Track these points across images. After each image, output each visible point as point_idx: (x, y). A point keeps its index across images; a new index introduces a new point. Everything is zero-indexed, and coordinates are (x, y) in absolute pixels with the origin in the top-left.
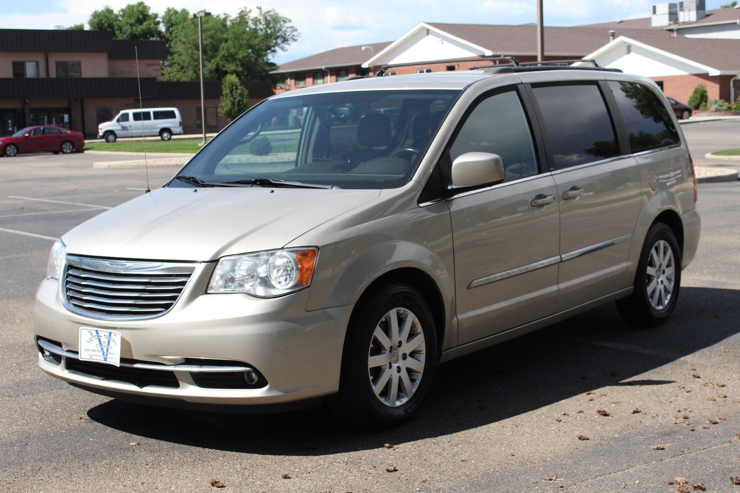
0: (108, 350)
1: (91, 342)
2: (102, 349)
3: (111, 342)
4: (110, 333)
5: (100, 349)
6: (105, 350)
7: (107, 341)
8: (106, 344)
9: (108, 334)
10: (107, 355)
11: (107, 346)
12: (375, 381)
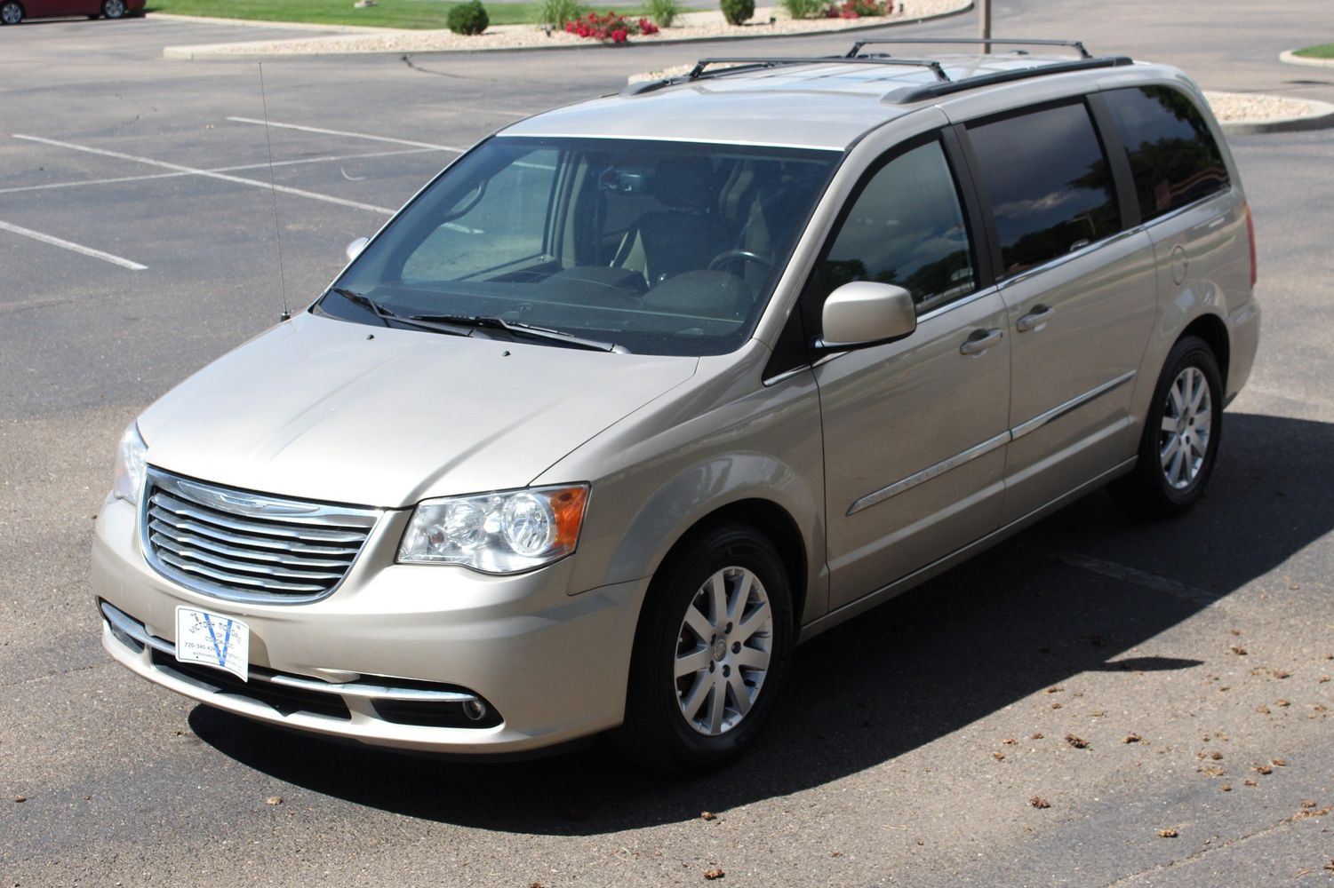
0: (226, 649)
1: (196, 632)
2: (216, 645)
3: (231, 636)
4: (230, 622)
5: (212, 645)
6: (221, 647)
7: (224, 633)
8: (223, 639)
9: (226, 622)
10: (224, 656)
11: (224, 641)
12: (685, 696)
